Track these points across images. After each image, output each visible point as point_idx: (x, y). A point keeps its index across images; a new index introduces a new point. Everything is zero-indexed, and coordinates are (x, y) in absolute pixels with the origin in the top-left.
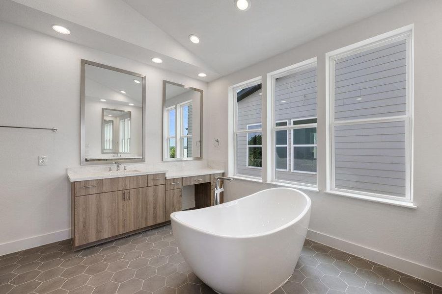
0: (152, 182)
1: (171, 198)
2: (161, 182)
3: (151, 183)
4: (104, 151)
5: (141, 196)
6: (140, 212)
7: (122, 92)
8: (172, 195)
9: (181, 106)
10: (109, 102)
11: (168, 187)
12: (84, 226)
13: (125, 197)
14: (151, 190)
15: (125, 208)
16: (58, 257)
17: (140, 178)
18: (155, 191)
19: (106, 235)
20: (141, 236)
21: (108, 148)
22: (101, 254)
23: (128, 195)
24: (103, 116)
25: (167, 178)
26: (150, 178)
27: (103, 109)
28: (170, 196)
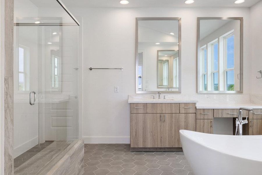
0: (183, 109)
1: (202, 127)
2: (192, 110)
3: (183, 111)
4: (159, 87)
5: (174, 120)
6: (174, 133)
7: (171, 33)
8: (202, 125)
9: (224, 38)
10: (163, 44)
11: (199, 117)
12: (136, 135)
13: (162, 119)
14: (182, 116)
15: (162, 127)
16: (122, 151)
17: (173, 105)
18: (186, 118)
19: (149, 145)
20: (174, 153)
21: (166, 84)
22: (145, 157)
23: (164, 118)
24: (158, 56)
25: (197, 108)
26: (182, 106)
27: (158, 51)
28: (200, 125)
